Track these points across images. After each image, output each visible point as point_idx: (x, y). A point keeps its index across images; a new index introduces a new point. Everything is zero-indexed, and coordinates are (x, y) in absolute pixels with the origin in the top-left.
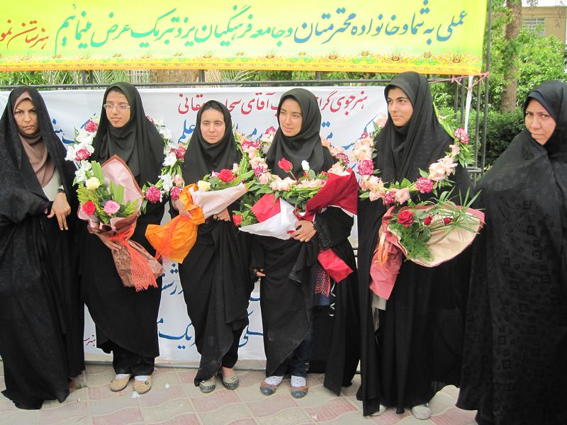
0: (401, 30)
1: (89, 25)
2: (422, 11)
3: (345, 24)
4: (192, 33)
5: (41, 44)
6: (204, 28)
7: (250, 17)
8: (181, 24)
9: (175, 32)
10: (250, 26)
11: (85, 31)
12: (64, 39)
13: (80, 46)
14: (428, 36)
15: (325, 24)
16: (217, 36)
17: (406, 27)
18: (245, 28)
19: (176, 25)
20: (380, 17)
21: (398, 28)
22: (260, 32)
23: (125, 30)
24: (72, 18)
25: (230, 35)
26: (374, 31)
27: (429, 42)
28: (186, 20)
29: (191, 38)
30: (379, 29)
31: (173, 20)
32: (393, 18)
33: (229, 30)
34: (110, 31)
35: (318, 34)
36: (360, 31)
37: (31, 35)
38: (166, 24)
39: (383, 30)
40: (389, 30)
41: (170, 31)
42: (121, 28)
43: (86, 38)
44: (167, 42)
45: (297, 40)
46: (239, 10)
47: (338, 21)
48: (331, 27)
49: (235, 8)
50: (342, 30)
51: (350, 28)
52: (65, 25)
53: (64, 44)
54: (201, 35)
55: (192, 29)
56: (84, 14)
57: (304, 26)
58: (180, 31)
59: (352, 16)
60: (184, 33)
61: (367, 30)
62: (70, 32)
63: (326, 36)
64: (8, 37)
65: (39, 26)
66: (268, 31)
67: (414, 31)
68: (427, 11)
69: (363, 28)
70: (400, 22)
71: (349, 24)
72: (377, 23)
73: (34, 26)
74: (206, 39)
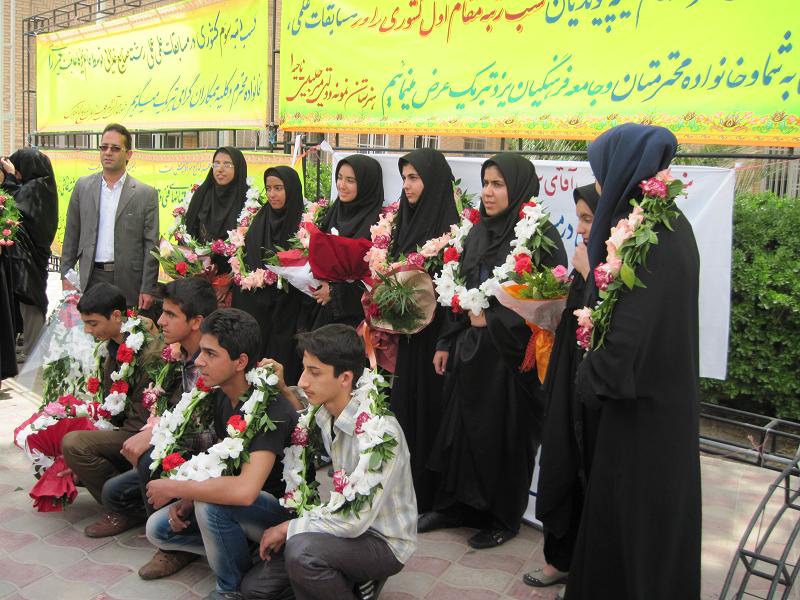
0: (749, 80)
1: (413, 84)
2: (782, 49)
3: (676, 73)
4: (508, 91)
5: (370, 103)
6: (520, 85)
7: (570, 69)
8: (498, 81)
9: (492, 90)
10: (567, 81)
11: (408, 90)
12: (389, 99)
13: (404, 107)
14: (786, 87)
15: (654, 73)
16: (532, 94)
17: (755, 75)
18: (561, 83)
19: (493, 82)
20: (723, 61)
21: (744, 77)
22: (576, 88)
23: (445, 88)
24: (400, 76)
25: (544, 92)
26: (711, 82)
27: (785, 96)
28: (504, 76)
29: (504, 98)
30: (718, 80)
31: (493, 75)
32: (740, 62)
33: (545, 86)
34: (431, 90)
35: (641, 88)
36: (693, 82)
37: (362, 95)
38: (484, 80)
39: (723, 82)
40: (732, 81)
41: (487, 89)
42: (441, 87)
43: (407, 100)
44: (482, 103)
45: (615, 98)
46: (559, 61)
47: (668, 70)
48: (658, 79)
49: (555, 58)
50: (670, 82)
51: (682, 78)
52: (392, 83)
53: (389, 105)
54: (516, 93)
55: (509, 87)
56: (410, 72)
57: (627, 78)
58: (496, 89)
59: (687, 62)
60: (499, 92)
61: (702, 81)
63: (649, 90)
64: (346, 97)
65: (369, 84)
66: (585, 87)
67: (767, 80)
68: (788, 48)
69: (698, 78)
70: (747, 69)
71: (681, 73)
72: (717, 71)
73: (365, 84)
74: (519, 98)
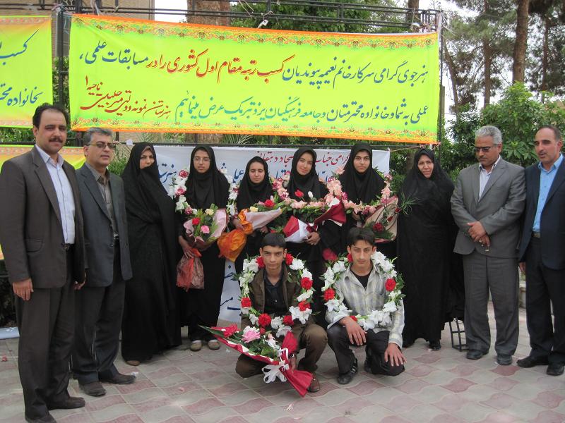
0: (390, 116)
1: (197, 105)
2: (402, 105)
3: (357, 111)
4: (264, 113)
5: (166, 115)
6: (271, 110)
7: (299, 104)
8: (256, 106)
9: (253, 112)
10: (299, 110)
11: (195, 108)
12: (181, 113)
13: (192, 117)
14: (405, 120)
15: (345, 111)
16: (280, 115)
17: (393, 114)
18: (296, 111)
19: (253, 107)
20: (378, 108)
21: (388, 115)
22: (306, 114)
23: (221, 108)
24: (186, 100)
25: (287, 115)
26: (374, 116)
27: (406, 123)
28: (259, 104)
29: (263, 115)
30: (377, 115)
31: (251, 103)
32: (385, 109)
33: (287, 112)
34: (211, 109)
35: (341, 116)
36: (365, 115)
37: (159, 110)
38: (246, 106)
39: (379, 115)
40: (383, 116)
41: (250, 110)
42: (218, 107)
43: (195, 113)
44: (248, 117)
45: (329, 120)
46: (292, 100)
47: (353, 109)
48: (349, 113)
49: (290, 98)
50: (355, 115)
51: (360, 113)
52: (182, 104)
53: (181, 116)
54: (270, 114)
55: (264, 110)
56: (194, 97)
57: (333, 111)
58: (256, 110)
59: (361, 107)
60: (259, 112)
61: (370, 115)
62: (185, 109)
63: (345, 118)
64: (144, 110)
65: (165, 104)
66: (311, 113)
67: (398, 117)
68: (405, 105)
69: (368, 114)
70: (389, 111)
71: (359, 111)
72: (376, 111)
73: (161, 104)
74: (273, 116)
